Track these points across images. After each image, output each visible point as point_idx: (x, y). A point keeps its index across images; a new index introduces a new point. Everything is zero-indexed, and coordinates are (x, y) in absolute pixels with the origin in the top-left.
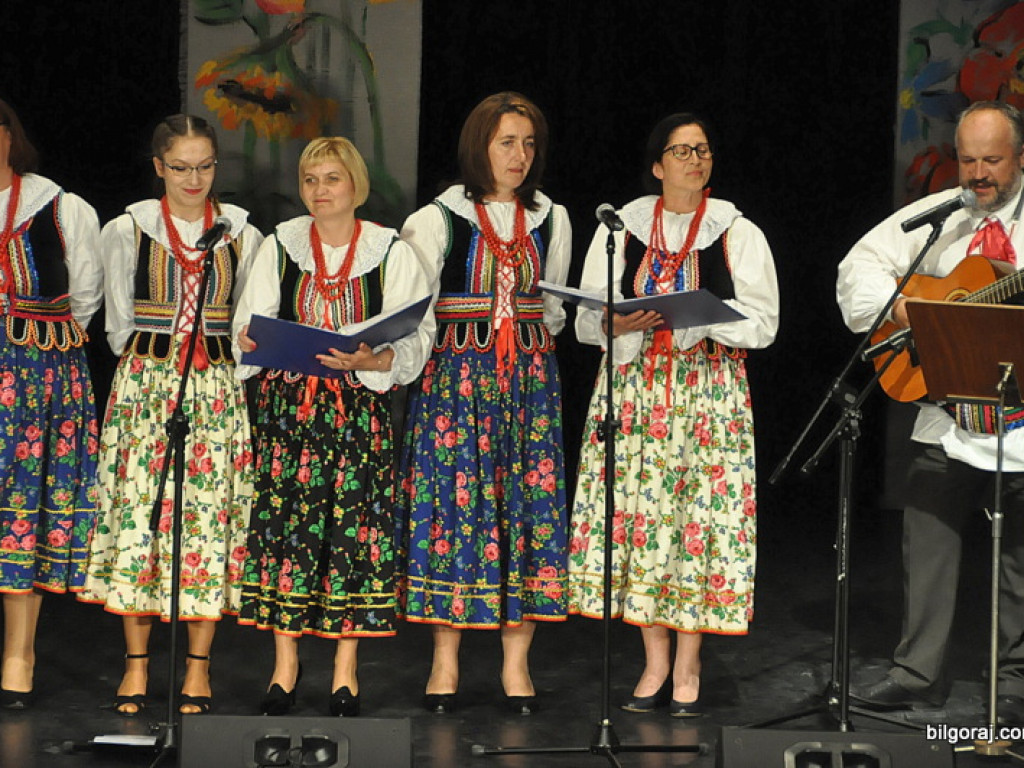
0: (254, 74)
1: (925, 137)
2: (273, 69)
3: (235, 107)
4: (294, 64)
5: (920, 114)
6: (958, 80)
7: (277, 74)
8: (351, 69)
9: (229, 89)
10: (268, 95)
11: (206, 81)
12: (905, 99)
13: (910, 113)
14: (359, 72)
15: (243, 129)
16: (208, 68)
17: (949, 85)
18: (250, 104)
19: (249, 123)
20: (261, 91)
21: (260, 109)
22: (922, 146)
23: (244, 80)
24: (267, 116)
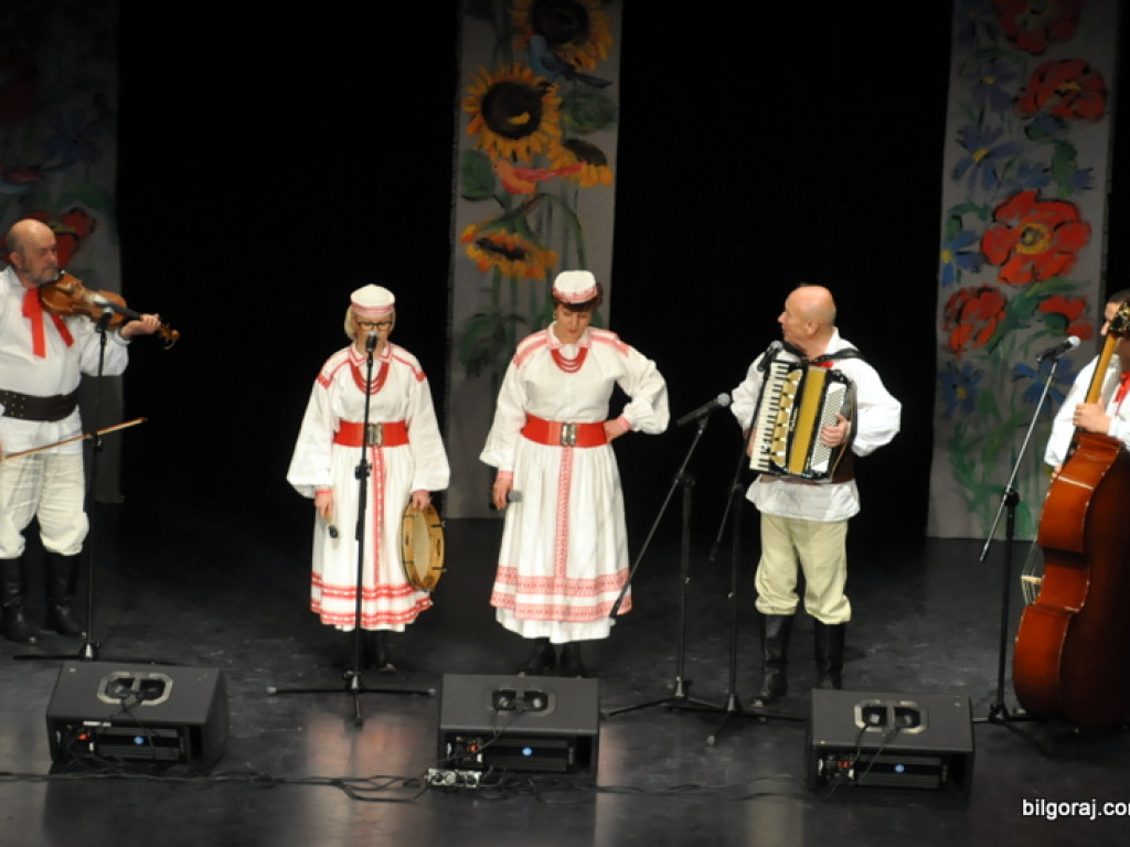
0: (500, 234)
1: (959, 281)
2: (514, 231)
3: (487, 257)
4: (527, 228)
5: (955, 267)
6: (982, 244)
7: (516, 235)
8: (566, 231)
9: (484, 244)
10: (510, 248)
11: (468, 239)
12: (946, 256)
13: (949, 266)
14: (572, 233)
15: (492, 271)
16: (470, 230)
17: (975, 248)
18: (497, 255)
19: (496, 267)
20: (505, 246)
21: (504, 258)
22: (956, 288)
23: (493, 238)
24: (509, 263)
